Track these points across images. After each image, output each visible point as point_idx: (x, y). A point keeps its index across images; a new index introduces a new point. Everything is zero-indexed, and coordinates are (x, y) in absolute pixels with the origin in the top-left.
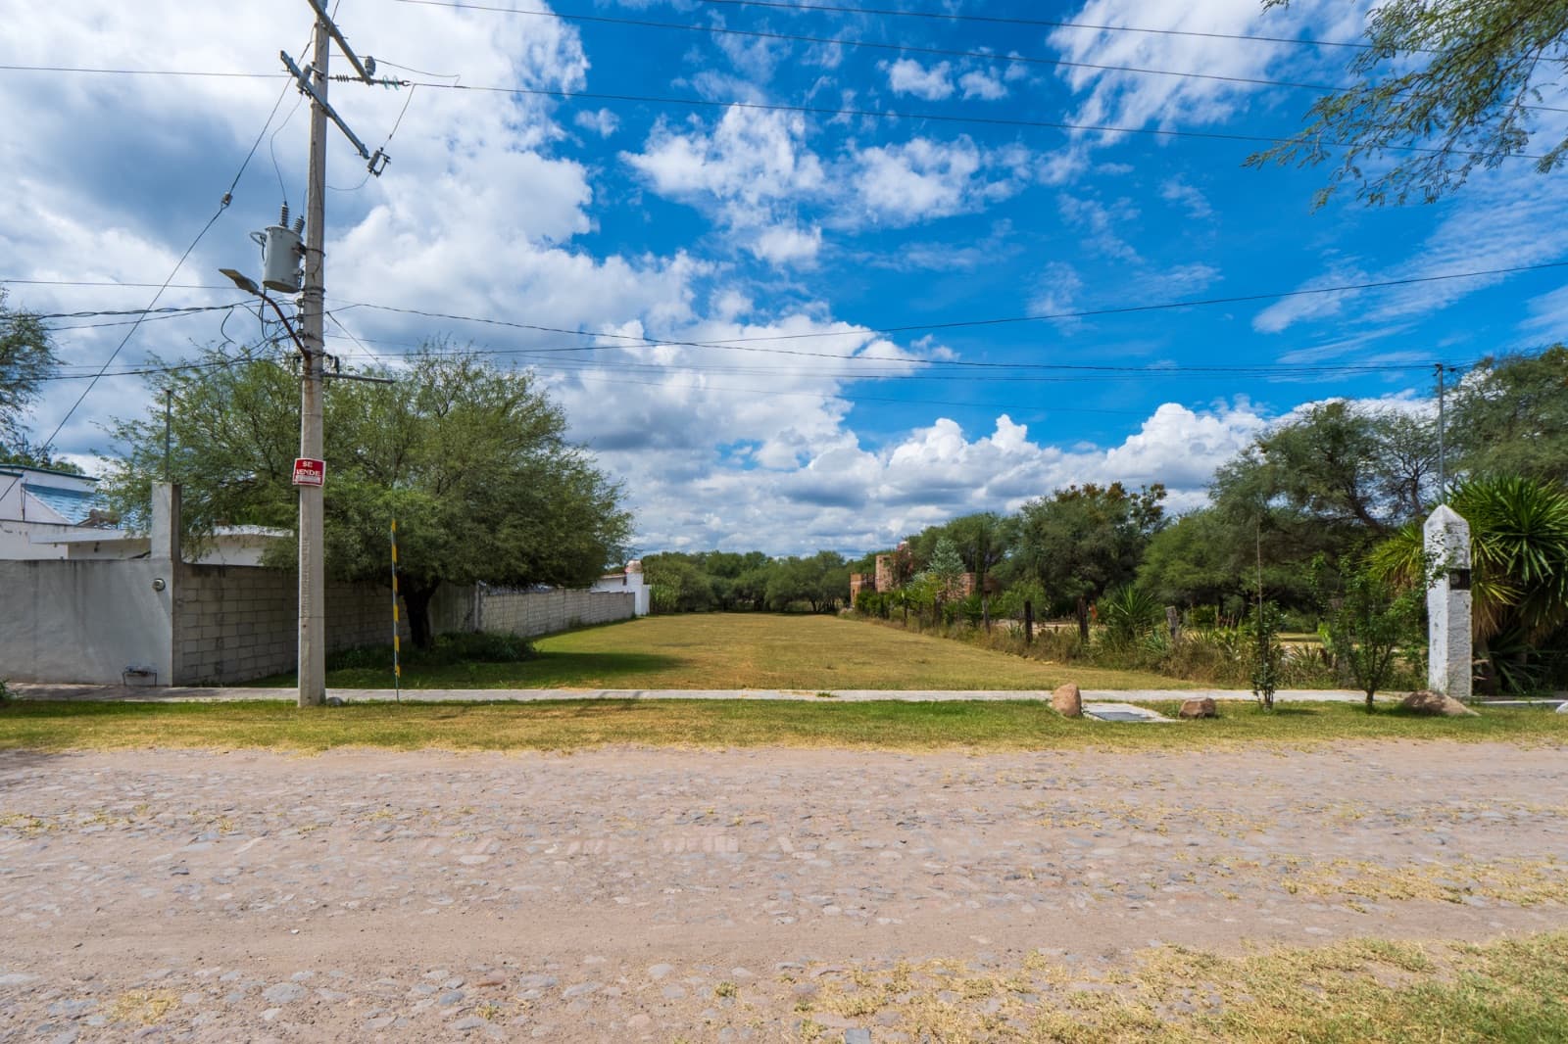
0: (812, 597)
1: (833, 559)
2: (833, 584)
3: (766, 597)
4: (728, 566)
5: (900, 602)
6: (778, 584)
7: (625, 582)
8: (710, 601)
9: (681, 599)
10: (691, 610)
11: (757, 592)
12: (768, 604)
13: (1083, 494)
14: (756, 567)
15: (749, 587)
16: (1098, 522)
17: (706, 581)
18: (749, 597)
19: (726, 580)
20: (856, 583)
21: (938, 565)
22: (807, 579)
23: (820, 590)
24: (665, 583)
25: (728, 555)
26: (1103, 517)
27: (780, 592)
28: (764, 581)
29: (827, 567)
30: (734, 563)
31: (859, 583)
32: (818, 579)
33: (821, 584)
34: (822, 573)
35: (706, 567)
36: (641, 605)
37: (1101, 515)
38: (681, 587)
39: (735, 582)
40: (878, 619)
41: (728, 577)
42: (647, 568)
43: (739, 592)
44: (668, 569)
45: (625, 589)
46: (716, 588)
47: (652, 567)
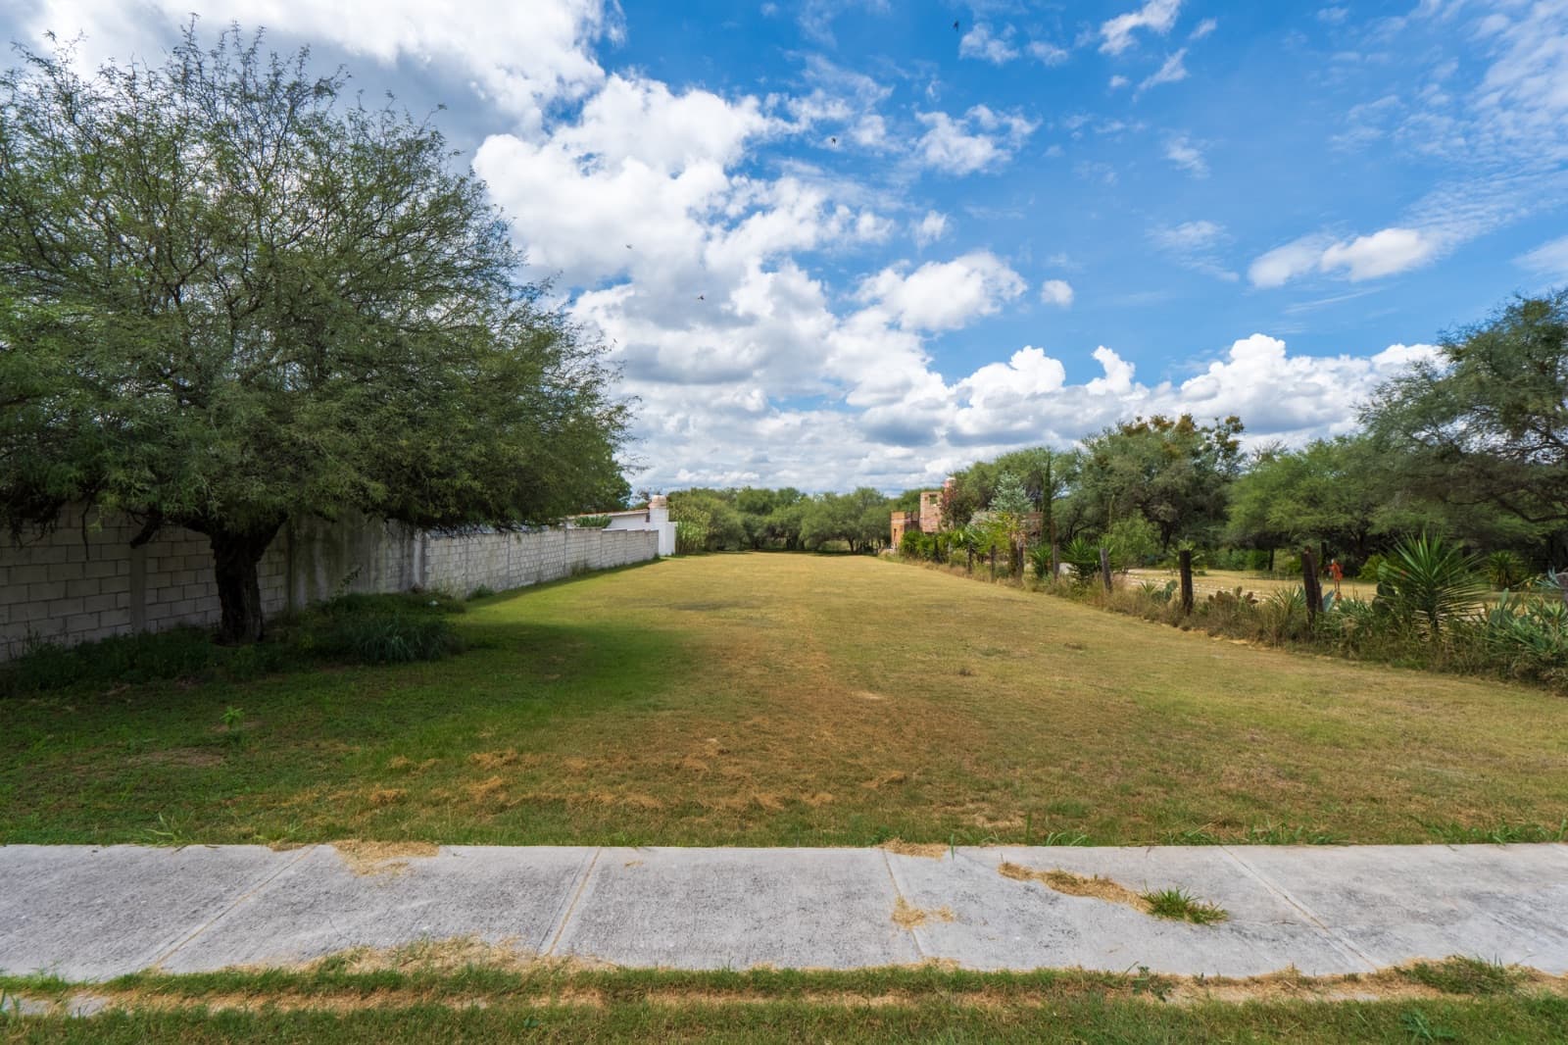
0: (850, 536)
1: (871, 496)
2: (873, 523)
3: (801, 535)
4: (759, 503)
5: (959, 544)
6: (814, 521)
7: (648, 519)
8: (740, 540)
9: (710, 538)
10: (721, 549)
11: (791, 530)
12: (802, 543)
13: (1151, 427)
14: (790, 504)
15: (782, 525)
16: (1172, 456)
17: (737, 518)
18: (782, 535)
19: (758, 518)
20: (898, 521)
21: (1002, 502)
22: (845, 517)
23: (859, 529)
24: (693, 520)
25: (760, 491)
26: (1178, 451)
27: (816, 531)
28: (798, 519)
29: (865, 505)
30: (766, 499)
31: (902, 522)
32: (856, 518)
33: (860, 521)
34: (860, 511)
35: (737, 503)
36: (666, 544)
37: (1177, 450)
38: (710, 525)
39: (767, 519)
40: (930, 563)
41: (759, 514)
42: (673, 504)
43: (771, 530)
44: (696, 505)
45: (648, 527)
46: (747, 526)
47: (676, 503)
